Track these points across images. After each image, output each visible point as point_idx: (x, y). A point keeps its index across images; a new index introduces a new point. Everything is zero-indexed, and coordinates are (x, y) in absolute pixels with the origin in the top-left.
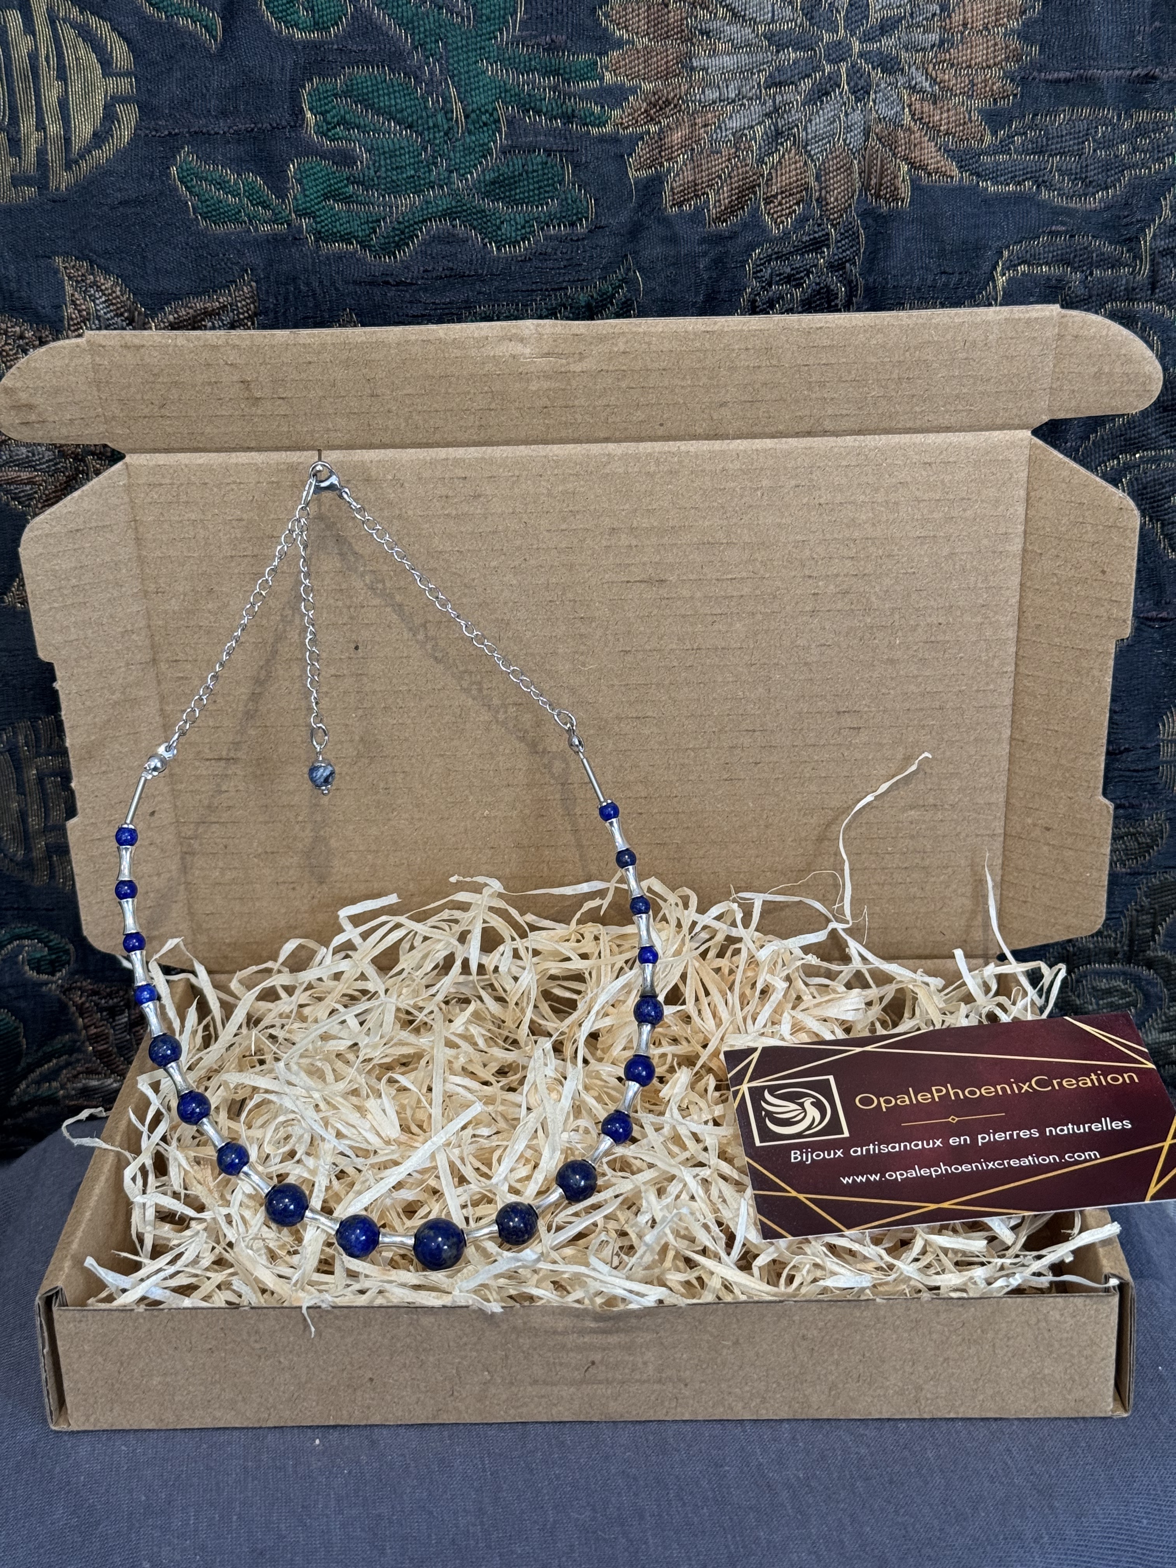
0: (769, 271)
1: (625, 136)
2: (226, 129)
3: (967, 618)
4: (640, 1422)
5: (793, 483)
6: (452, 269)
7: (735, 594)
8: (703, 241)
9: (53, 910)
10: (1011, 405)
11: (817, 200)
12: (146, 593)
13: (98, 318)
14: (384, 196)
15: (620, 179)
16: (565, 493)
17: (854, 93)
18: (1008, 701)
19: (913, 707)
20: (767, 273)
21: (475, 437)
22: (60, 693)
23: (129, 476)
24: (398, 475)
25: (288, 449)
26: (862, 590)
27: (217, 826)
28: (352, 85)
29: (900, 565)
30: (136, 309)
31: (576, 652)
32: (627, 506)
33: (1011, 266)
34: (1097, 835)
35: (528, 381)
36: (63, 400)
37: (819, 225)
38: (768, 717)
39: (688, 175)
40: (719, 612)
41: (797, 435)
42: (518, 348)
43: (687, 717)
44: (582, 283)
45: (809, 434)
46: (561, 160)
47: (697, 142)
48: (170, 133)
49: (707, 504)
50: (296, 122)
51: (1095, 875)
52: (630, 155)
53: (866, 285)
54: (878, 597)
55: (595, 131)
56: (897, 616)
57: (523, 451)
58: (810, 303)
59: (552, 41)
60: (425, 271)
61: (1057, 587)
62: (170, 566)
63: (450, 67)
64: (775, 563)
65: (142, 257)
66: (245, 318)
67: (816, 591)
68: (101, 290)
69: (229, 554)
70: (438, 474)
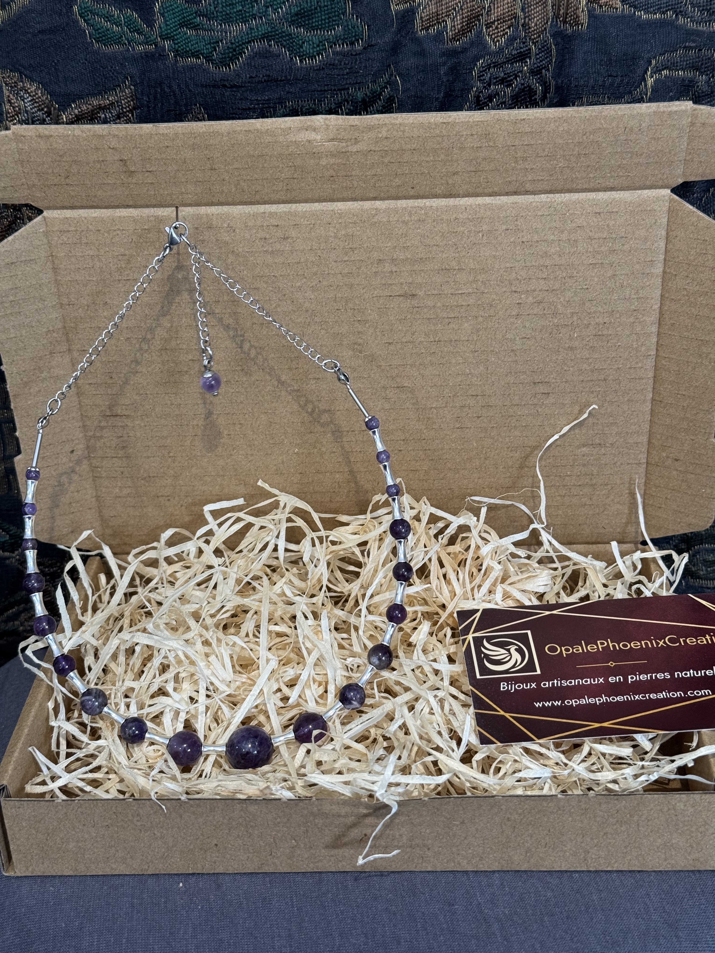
0: (489, 75)
3: (624, 319)
5: (504, 227)
6: (269, 76)
7: (464, 304)
8: (443, 54)
10: (657, 172)
11: (523, 25)
12: (61, 304)
13: (27, 112)
14: (221, 25)
15: (385, 12)
16: (347, 235)
18: (651, 374)
19: (586, 379)
20: (487, 77)
21: (284, 197)
22: (6, 372)
23: (47, 225)
24: (231, 224)
25: (156, 205)
26: (551, 300)
27: (116, 459)
29: (578, 283)
30: (52, 105)
31: (356, 344)
32: (389, 244)
33: (657, 70)
34: (711, 465)
35: (319, 158)
37: (524, 43)
38: (486, 387)
39: (432, 8)
40: (453, 316)
41: (507, 194)
42: (312, 136)
43: (431, 387)
44: (359, 85)
45: (515, 193)
49: (445, 242)
51: (709, 491)
53: (556, 85)
54: (563, 305)
56: (575, 318)
57: (317, 206)
58: (517, 98)
60: (251, 77)
61: (687, 298)
62: (77, 287)
64: (492, 283)
65: (56, 69)
66: (127, 111)
67: (520, 301)
68: (28, 93)
69: (117, 278)
70: (259, 223)
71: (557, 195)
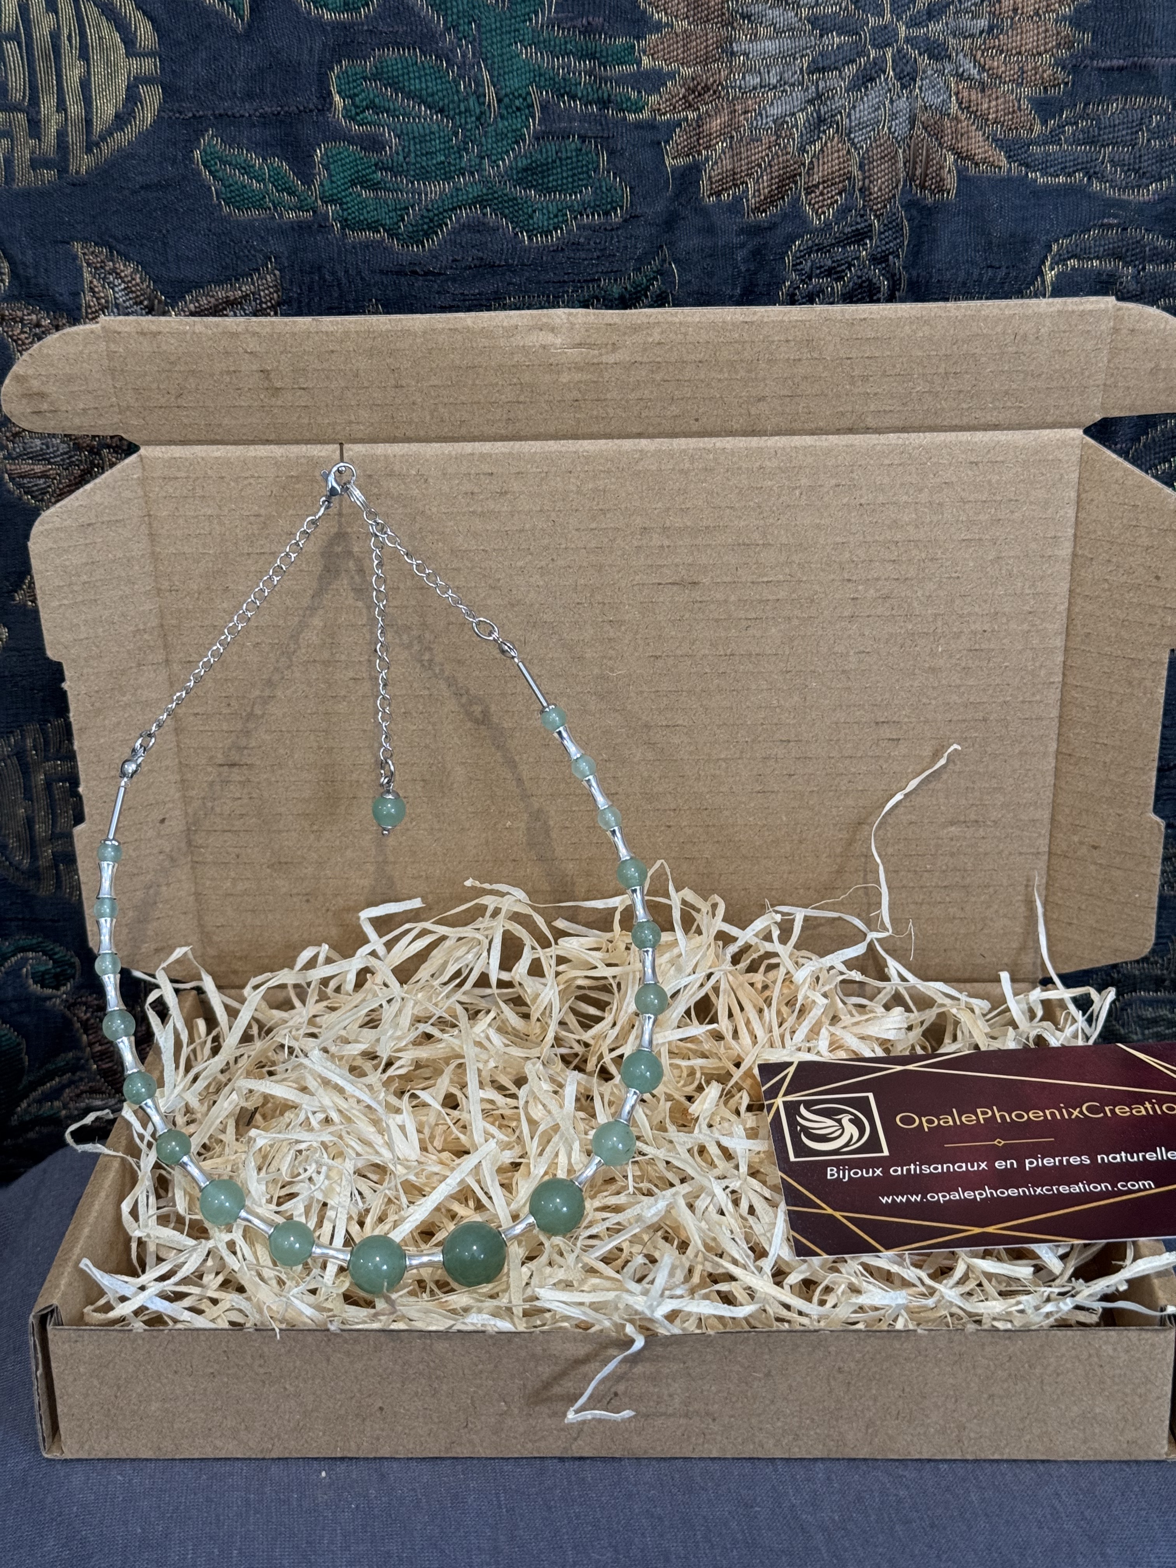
0: (809, 264)
1: (662, 123)
2: (252, 112)
3: (1013, 625)
4: (664, 1459)
5: (833, 482)
6: (482, 259)
7: (770, 597)
8: (742, 231)
9: (58, 921)
10: (1062, 402)
11: (860, 190)
12: (159, 590)
13: (117, 306)
14: (413, 183)
15: (657, 168)
16: (595, 490)
17: (900, 79)
18: (1055, 713)
19: (955, 718)
20: (807, 266)
21: (503, 431)
22: (69, 694)
23: (144, 469)
24: (422, 471)
25: (308, 442)
26: (903, 594)
27: (230, 834)
28: (382, 67)
29: (943, 569)
30: (156, 297)
31: (605, 657)
32: (660, 505)
33: (1060, 260)
34: (1148, 854)
35: (558, 373)
36: (76, 389)
37: (862, 216)
38: (803, 726)
39: (727, 164)
40: (754, 616)
41: (838, 432)
42: (548, 338)
43: (719, 726)
44: (616, 274)
45: (851, 431)
46: (596, 146)
47: (737, 130)
48: (194, 116)
49: (743, 503)
50: (323, 106)
51: (1145, 896)
52: (667, 142)
53: (910, 278)
54: (921, 603)
55: (631, 117)
56: (940, 623)
57: (553, 446)
58: (851, 294)
59: (589, 23)
60: (454, 260)
61: (1109, 593)
62: (185, 563)
63: (484, 50)
64: (813, 566)
65: (164, 244)
66: (268, 307)
67: (856, 596)
68: (121, 278)
69: (246, 551)
70: (463, 469)
71: (914, 435)
